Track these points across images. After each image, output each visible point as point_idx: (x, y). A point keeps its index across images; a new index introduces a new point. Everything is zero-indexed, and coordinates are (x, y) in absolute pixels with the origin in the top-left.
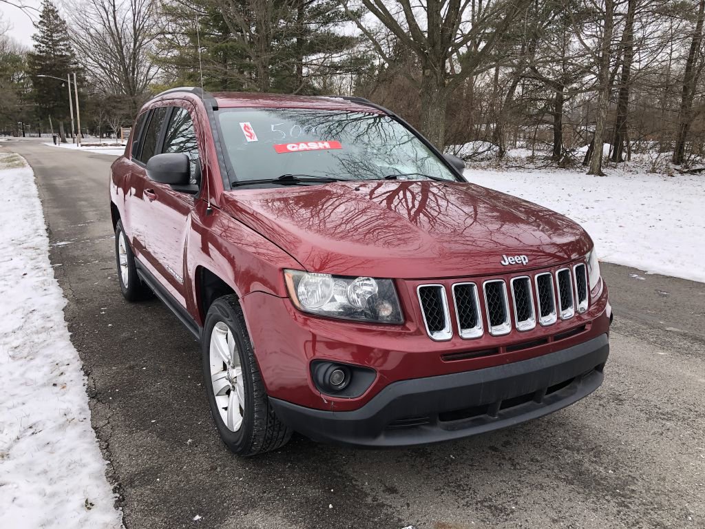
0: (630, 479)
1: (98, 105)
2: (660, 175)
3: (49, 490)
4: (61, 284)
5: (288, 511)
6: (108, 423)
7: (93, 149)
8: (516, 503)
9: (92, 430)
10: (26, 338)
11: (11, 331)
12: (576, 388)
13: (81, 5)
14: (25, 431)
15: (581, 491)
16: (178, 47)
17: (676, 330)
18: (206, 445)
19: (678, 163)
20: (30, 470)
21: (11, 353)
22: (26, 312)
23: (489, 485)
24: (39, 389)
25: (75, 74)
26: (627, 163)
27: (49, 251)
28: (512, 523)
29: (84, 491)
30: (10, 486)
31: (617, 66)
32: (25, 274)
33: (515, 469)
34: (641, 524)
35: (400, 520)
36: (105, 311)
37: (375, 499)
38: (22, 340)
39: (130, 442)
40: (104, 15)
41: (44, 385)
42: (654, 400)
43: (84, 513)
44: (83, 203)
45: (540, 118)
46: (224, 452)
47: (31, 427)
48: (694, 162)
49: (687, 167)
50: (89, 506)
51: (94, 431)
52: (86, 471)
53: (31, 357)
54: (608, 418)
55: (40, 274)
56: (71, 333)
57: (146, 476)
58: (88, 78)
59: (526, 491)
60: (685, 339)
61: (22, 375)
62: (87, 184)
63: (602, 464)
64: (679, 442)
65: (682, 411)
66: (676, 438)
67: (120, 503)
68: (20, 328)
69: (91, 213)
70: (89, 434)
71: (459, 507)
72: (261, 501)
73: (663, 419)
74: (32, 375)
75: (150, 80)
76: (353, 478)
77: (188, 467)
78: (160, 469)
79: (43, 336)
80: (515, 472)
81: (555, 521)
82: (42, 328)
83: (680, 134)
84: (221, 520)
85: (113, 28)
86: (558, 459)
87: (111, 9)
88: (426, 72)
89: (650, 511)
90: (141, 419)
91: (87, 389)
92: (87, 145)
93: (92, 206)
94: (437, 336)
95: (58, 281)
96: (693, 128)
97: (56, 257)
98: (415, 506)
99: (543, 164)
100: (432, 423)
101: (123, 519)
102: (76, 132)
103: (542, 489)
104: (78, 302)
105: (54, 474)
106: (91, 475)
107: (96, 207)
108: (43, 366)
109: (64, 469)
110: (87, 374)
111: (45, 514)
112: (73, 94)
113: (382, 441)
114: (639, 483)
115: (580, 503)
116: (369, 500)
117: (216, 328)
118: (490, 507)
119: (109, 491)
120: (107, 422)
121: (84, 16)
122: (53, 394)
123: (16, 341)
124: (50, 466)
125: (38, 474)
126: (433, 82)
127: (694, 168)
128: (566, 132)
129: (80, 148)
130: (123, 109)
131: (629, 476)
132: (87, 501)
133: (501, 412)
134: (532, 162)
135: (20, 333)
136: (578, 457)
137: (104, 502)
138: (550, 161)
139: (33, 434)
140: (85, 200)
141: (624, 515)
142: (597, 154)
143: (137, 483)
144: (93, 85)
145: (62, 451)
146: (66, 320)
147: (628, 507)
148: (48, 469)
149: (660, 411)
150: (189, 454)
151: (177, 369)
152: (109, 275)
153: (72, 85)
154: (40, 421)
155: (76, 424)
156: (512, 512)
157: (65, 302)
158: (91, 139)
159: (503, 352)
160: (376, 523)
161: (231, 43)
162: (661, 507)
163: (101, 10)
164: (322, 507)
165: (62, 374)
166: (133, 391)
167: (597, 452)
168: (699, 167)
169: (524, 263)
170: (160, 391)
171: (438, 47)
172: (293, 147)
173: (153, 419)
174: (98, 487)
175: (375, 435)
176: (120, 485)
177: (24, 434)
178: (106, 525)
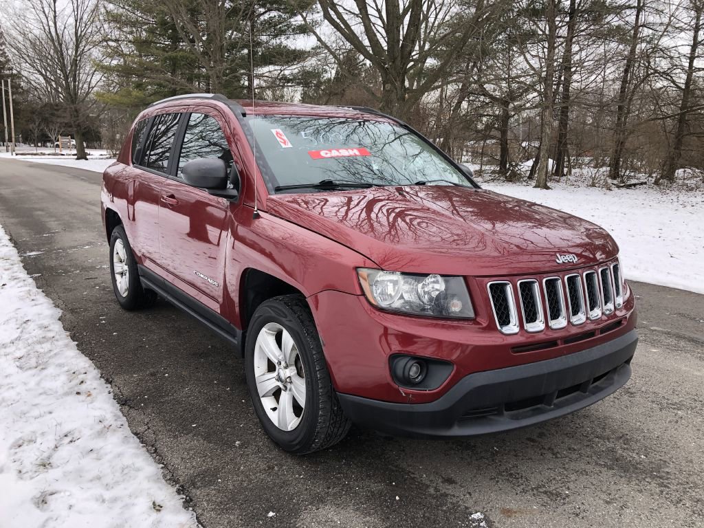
0: (662, 462)
1: (33, 113)
2: (600, 189)
3: (108, 495)
4: (48, 295)
5: (358, 504)
6: (149, 428)
7: (29, 159)
8: (568, 489)
9: (133, 435)
10: (29, 348)
11: (9, 341)
12: (613, 379)
13: (20, 9)
14: (61, 439)
15: (622, 474)
16: (122, 55)
17: (660, 329)
18: (256, 446)
19: (614, 178)
20: (81, 477)
21: (18, 364)
22: (20, 322)
23: (539, 473)
24: (62, 398)
25: (9, 80)
26: (569, 177)
27: (22, 262)
28: (570, 506)
29: (148, 494)
30: (62, 494)
31: (558, 85)
32: (4, 285)
33: (557, 457)
34: (684, 501)
35: (467, 508)
36: (104, 320)
37: (436, 490)
38: (25, 350)
39: (178, 446)
40: (44, 21)
41: (67, 394)
42: (661, 392)
43: (155, 515)
44: (40, 213)
45: (488, 133)
46: (275, 452)
47: (66, 436)
48: (629, 177)
49: (622, 182)
50: (158, 508)
51: (135, 437)
52: (141, 475)
53: (41, 366)
54: (626, 409)
55: (22, 284)
56: (76, 343)
57: (207, 477)
58: (22, 84)
59: (573, 477)
60: (670, 337)
61: (38, 384)
62: (36, 193)
63: (634, 450)
64: (694, 429)
65: (689, 401)
66: (691, 426)
67: (188, 503)
68: (19, 339)
69: (52, 223)
70: (132, 440)
71: (517, 494)
72: (328, 496)
73: (674, 409)
74: (48, 385)
75: (93, 88)
76: (410, 472)
77: (244, 467)
78: (217, 470)
79: (47, 346)
80: (557, 460)
81: (608, 503)
82: (43, 338)
83: (616, 151)
84: (295, 515)
85: (54, 34)
86: (593, 447)
87: (51, 15)
88: (386, 86)
89: (688, 490)
90: (181, 424)
91: (114, 396)
92: (22, 154)
93: (52, 217)
94: (506, 330)
95: (43, 291)
96: (627, 145)
97: (31, 266)
98: (477, 495)
99: (491, 178)
100: (500, 414)
101: (197, 518)
102: (10, 140)
103: (587, 475)
104: (72, 311)
105: (108, 479)
106: (148, 478)
107: (56, 217)
108: (59, 375)
109: (118, 474)
110: (108, 381)
111: (113, 518)
112: (7, 101)
113: (457, 431)
114: (671, 466)
115: (625, 486)
116: (432, 491)
117: (264, 330)
118: (545, 493)
119: (173, 493)
120: (146, 427)
121: (23, 22)
122: (79, 402)
123: (18, 352)
124: (101, 472)
125: (91, 481)
126: (393, 96)
127: (629, 183)
128: (513, 146)
129: (14, 157)
130: (64, 117)
131: (661, 460)
132: (154, 503)
133: (555, 401)
134: (480, 175)
135: (21, 344)
136: (611, 445)
137: (172, 503)
138: (497, 176)
139: (71, 441)
140: (42, 210)
141: (667, 494)
142: (543, 168)
143: (199, 484)
144: (28, 91)
145: (109, 457)
146: (66, 329)
147: (669, 488)
148: (101, 475)
149: (670, 402)
150: (242, 455)
151: (200, 375)
152: (96, 285)
153: (7, 92)
154: (75, 429)
155: (115, 431)
156: (568, 496)
157: (59, 312)
158: (24, 148)
159: (562, 344)
160: (445, 512)
161: (181, 53)
162: (696, 486)
163: (42, 16)
164: (389, 499)
165: (82, 382)
166: (162, 397)
167: (625, 439)
168: (633, 181)
169: (575, 261)
170: (190, 396)
171: (398, 62)
172: (326, 154)
173: (193, 423)
174: (161, 489)
175: (449, 426)
176: (182, 486)
177: (62, 443)
178: (182, 525)
